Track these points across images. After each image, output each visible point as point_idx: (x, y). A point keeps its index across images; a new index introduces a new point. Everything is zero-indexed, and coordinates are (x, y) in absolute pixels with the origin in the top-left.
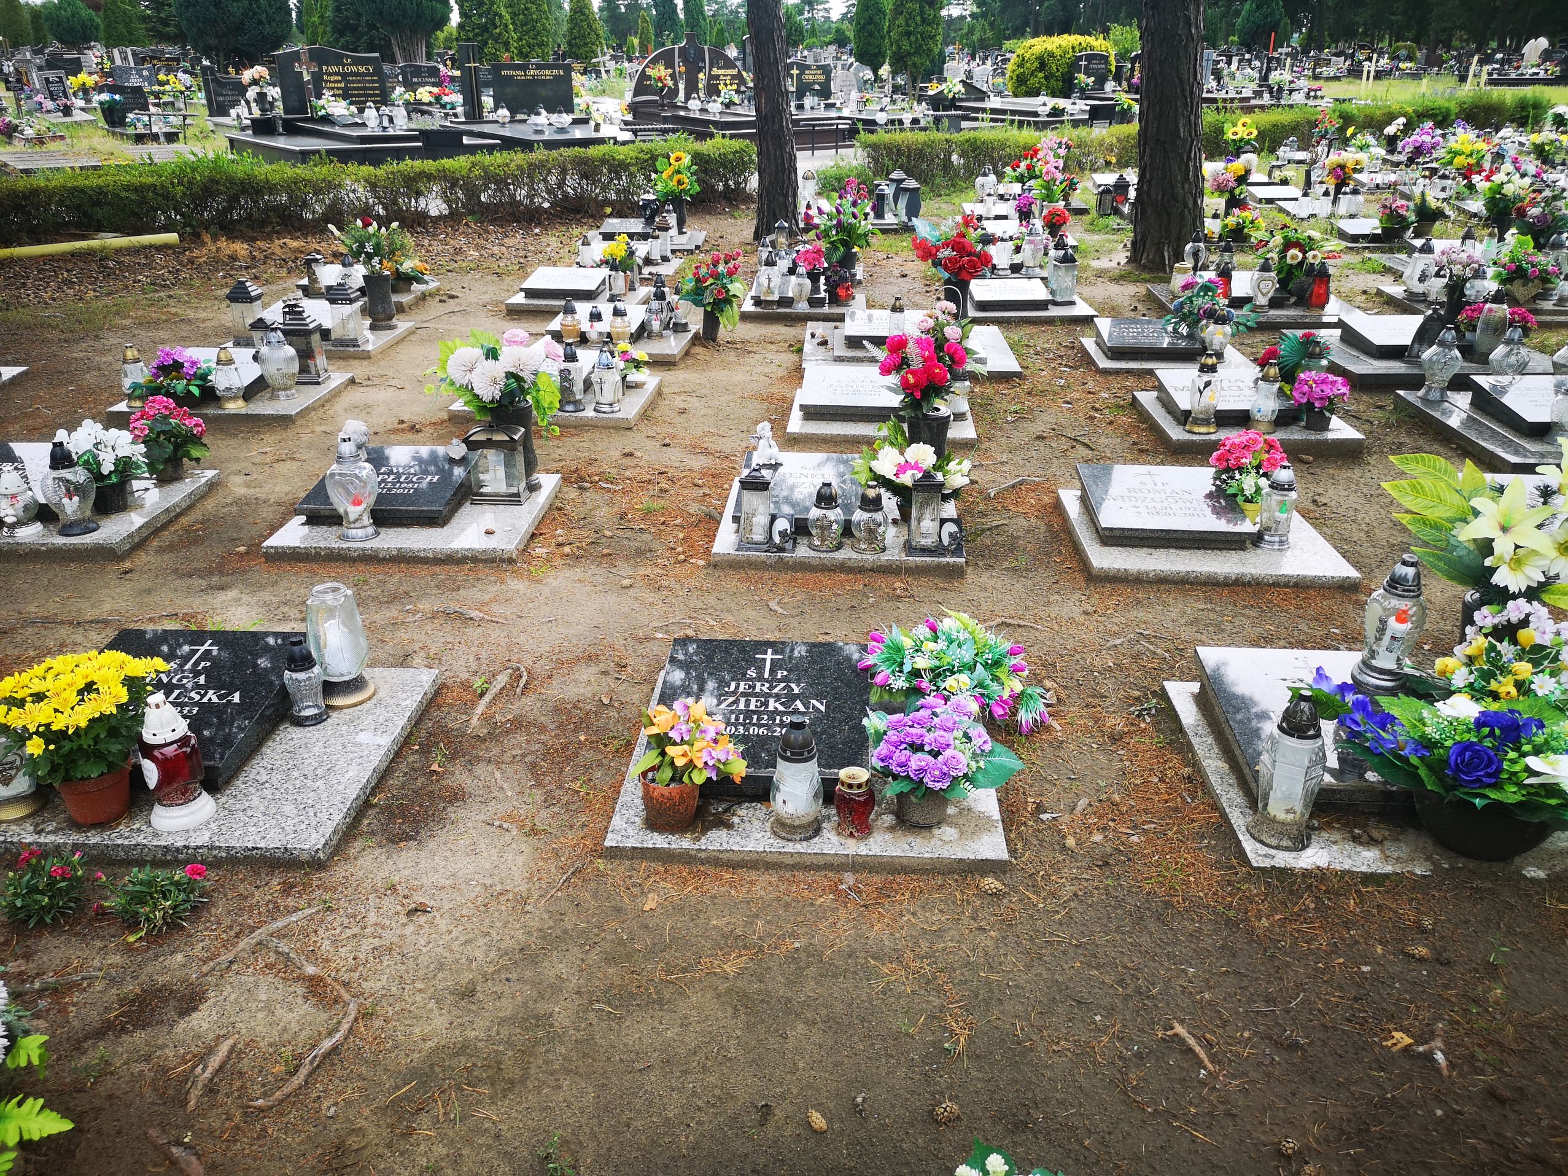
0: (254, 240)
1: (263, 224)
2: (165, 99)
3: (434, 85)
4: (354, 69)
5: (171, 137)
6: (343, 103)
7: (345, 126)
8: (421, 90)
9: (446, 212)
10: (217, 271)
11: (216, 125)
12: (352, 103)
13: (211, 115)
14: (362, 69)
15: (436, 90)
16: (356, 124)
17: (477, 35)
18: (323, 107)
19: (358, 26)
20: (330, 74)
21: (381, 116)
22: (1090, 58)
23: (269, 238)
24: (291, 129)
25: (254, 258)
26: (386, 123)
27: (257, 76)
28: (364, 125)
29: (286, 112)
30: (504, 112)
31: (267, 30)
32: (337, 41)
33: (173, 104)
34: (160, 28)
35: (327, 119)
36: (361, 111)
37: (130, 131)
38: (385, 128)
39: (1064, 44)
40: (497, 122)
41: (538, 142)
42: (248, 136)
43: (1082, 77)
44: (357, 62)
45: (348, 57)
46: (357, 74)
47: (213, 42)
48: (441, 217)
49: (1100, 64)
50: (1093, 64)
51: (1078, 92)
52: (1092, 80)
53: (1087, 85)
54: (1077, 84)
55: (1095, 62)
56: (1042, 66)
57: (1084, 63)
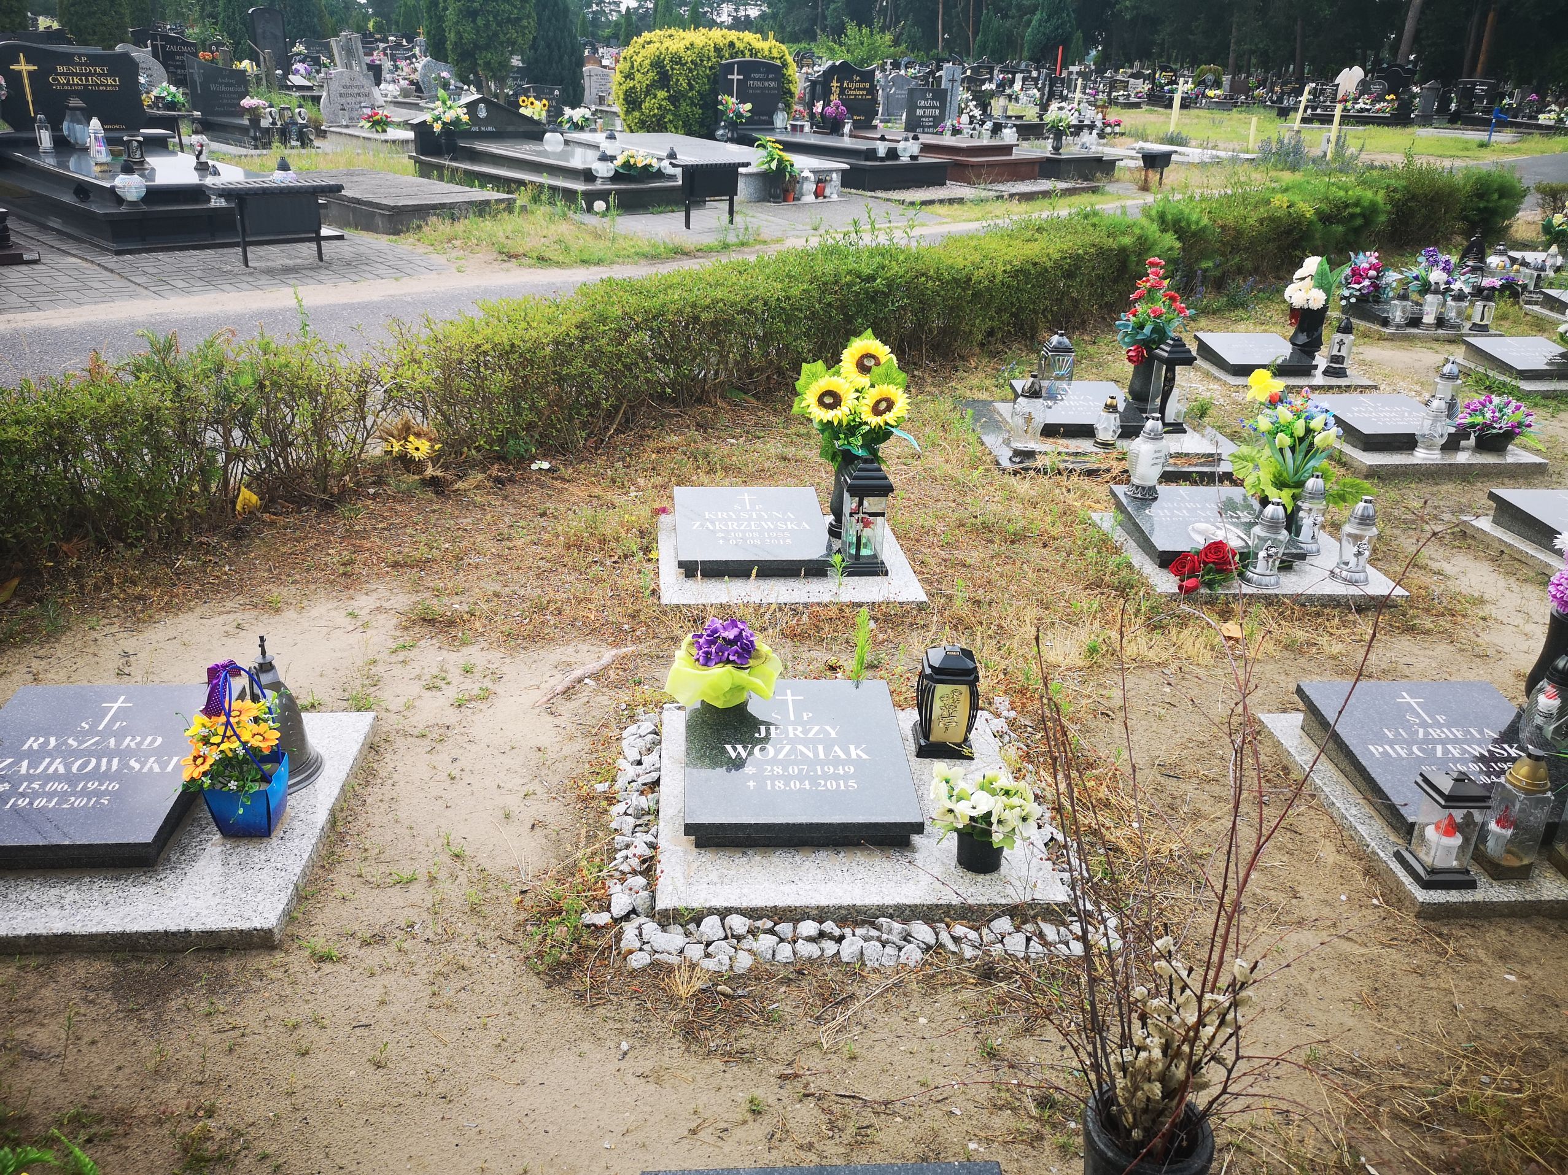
22: (751, 68)
43: (730, 101)
49: (768, 80)
50: (754, 79)
51: (725, 127)
52: (748, 106)
53: (739, 115)
54: (723, 113)
55: (757, 76)
56: (663, 78)
57: (735, 77)
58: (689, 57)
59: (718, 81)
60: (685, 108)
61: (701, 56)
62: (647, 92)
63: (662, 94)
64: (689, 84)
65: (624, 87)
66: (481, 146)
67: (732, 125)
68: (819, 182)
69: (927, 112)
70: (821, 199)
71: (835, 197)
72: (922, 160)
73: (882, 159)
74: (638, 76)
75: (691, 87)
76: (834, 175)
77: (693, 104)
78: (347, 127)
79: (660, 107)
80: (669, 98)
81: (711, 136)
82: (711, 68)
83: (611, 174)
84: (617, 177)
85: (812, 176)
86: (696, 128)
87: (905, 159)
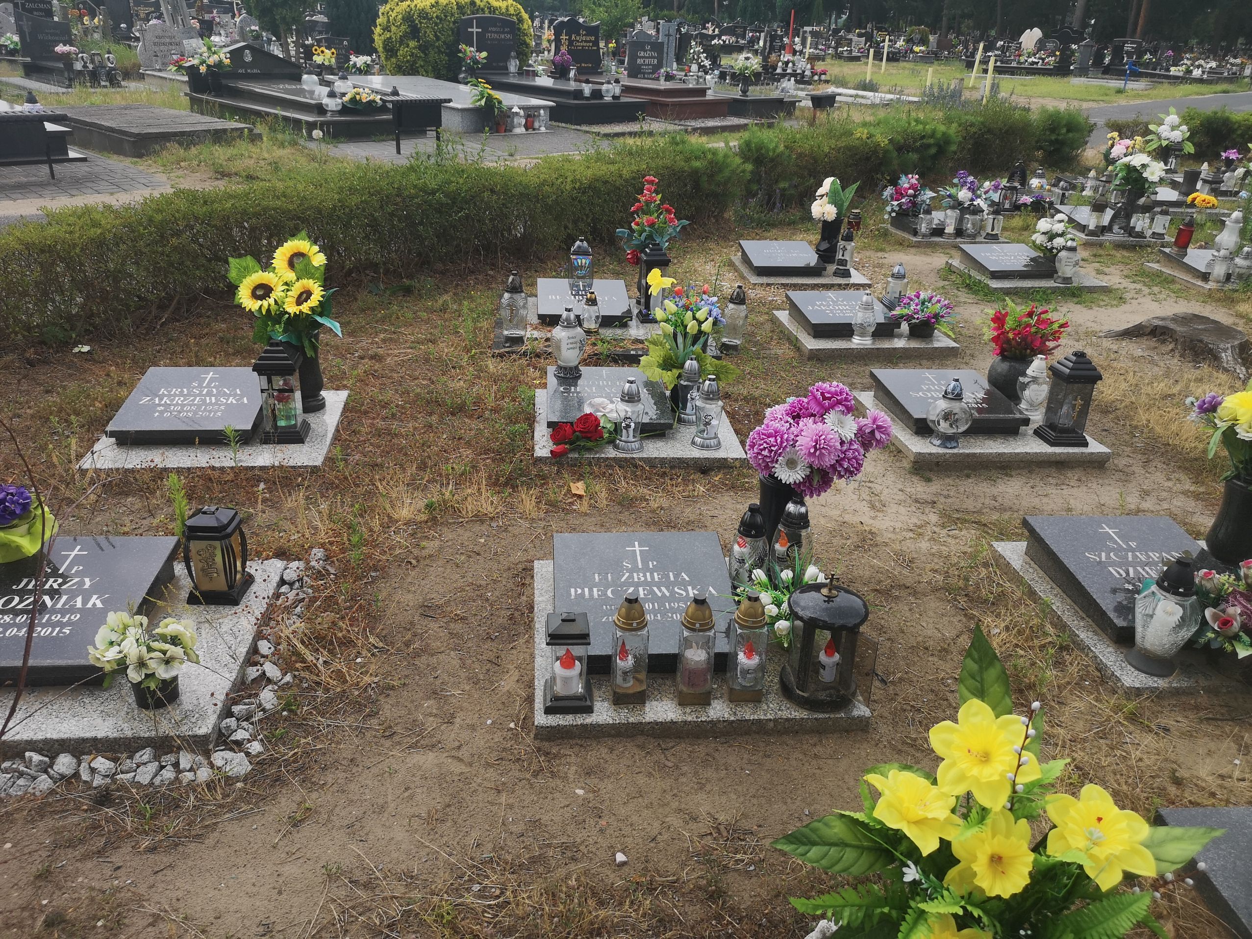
43: (468, 50)
49: (503, 33)
50: (491, 32)
51: (466, 71)
52: (484, 54)
53: (476, 62)
54: (463, 59)
55: (494, 29)
56: (414, 31)
57: (475, 30)
58: (434, 13)
59: (461, 33)
61: (445, 12)
64: (436, 35)
65: (382, 38)
66: (244, 85)
67: (471, 70)
68: (528, 117)
69: (647, 61)
70: (530, 131)
71: (543, 129)
72: (624, 100)
73: (587, 98)
74: (393, 28)
75: (438, 39)
76: (542, 112)
77: (440, 52)
78: (160, 70)
79: (412, 55)
80: (420, 47)
81: (456, 80)
82: (454, 22)
83: (340, 108)
84: (345, 110)
85: (522, 112)
86: (444, 72)
87: (608, 99)
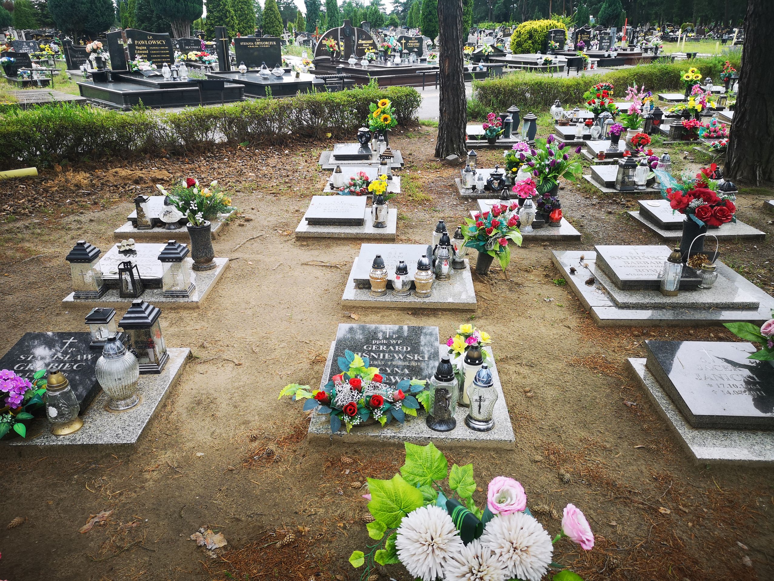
0: (94, 168)
1: (100, 155)
2: (43, 59)
3: (198, 50)
4: (154, 42)
5: (45, 83)
6: (148, 63)
7: (150, 77)
8: (190, 53)
9: (226, 140)
10: (66, 198)
11: (72, 74)
12: (153, 63)
13: (69, 69)
14: (159, 43)
15: (199, 53)
16: (156, 76)
17: (216, 22)
18: (136, 65)
19: (152, 17)
20: (139, 46)
21: (172, 71)
22: (556, 32)
23: (105, 167)
24: (117, 79)
25: (93, 186)
26: (175, 76)
27: (95, 47)
28: (161, 76)
29: (113, 69)
30: (243, 67)
31: (101, 20)
32: (140, 25)
33: (47, 62)
34: (43, 19)
35: (139, 73)
36: (160, 67)
37: (20, 79)
38: (174, 78)
39: (542, 25)
40: (239, 72)
41: (267, 85)
42: (91, 84)
43: (553, 42)
44: (155, 38)
45: (150, 35)
46: (156, 45)
47: (70, 26)
48: (222, 144)
49: (561, 35)
51: (550, 51)
52: (558, 44)
53: (555, 47)
54: (550, 46)
55: (558, 34)
56: (531, 37)
57: (553, 35)
58: (539, 29)
60: (536, 45)
61: (543, 29)
62: (525, 41)
63: (530, 42)
64: (539, 38)
67: (553, 50)
68: (592, 64)
69: (606, 44)
70: (592, 69)
71: (596, 69)
72: (618, 58)
73: (607, 57)
74: (522, 37)
76: (596, 62)
79: (529, 46)
80: (532, 43)
82: (545, 33)
83: (543, 63)
84: (545, 64)
87: (615, 57)
